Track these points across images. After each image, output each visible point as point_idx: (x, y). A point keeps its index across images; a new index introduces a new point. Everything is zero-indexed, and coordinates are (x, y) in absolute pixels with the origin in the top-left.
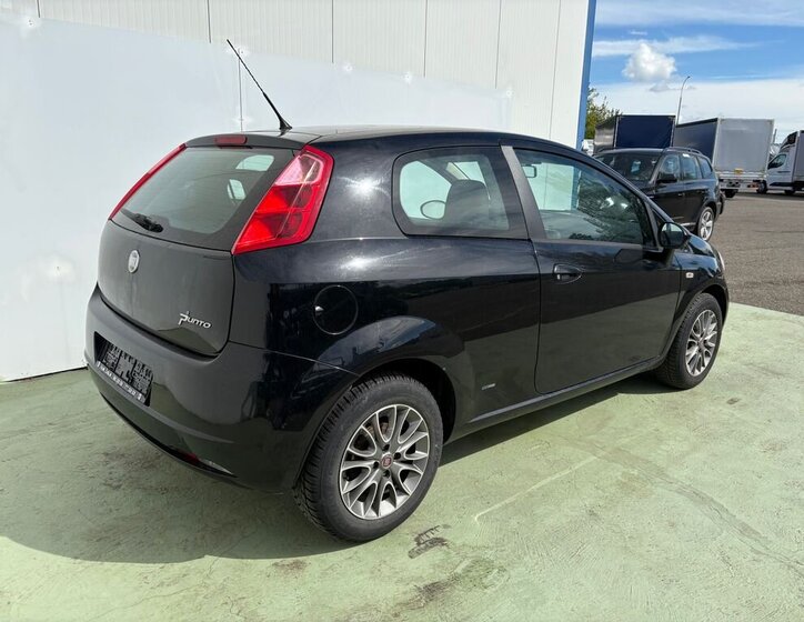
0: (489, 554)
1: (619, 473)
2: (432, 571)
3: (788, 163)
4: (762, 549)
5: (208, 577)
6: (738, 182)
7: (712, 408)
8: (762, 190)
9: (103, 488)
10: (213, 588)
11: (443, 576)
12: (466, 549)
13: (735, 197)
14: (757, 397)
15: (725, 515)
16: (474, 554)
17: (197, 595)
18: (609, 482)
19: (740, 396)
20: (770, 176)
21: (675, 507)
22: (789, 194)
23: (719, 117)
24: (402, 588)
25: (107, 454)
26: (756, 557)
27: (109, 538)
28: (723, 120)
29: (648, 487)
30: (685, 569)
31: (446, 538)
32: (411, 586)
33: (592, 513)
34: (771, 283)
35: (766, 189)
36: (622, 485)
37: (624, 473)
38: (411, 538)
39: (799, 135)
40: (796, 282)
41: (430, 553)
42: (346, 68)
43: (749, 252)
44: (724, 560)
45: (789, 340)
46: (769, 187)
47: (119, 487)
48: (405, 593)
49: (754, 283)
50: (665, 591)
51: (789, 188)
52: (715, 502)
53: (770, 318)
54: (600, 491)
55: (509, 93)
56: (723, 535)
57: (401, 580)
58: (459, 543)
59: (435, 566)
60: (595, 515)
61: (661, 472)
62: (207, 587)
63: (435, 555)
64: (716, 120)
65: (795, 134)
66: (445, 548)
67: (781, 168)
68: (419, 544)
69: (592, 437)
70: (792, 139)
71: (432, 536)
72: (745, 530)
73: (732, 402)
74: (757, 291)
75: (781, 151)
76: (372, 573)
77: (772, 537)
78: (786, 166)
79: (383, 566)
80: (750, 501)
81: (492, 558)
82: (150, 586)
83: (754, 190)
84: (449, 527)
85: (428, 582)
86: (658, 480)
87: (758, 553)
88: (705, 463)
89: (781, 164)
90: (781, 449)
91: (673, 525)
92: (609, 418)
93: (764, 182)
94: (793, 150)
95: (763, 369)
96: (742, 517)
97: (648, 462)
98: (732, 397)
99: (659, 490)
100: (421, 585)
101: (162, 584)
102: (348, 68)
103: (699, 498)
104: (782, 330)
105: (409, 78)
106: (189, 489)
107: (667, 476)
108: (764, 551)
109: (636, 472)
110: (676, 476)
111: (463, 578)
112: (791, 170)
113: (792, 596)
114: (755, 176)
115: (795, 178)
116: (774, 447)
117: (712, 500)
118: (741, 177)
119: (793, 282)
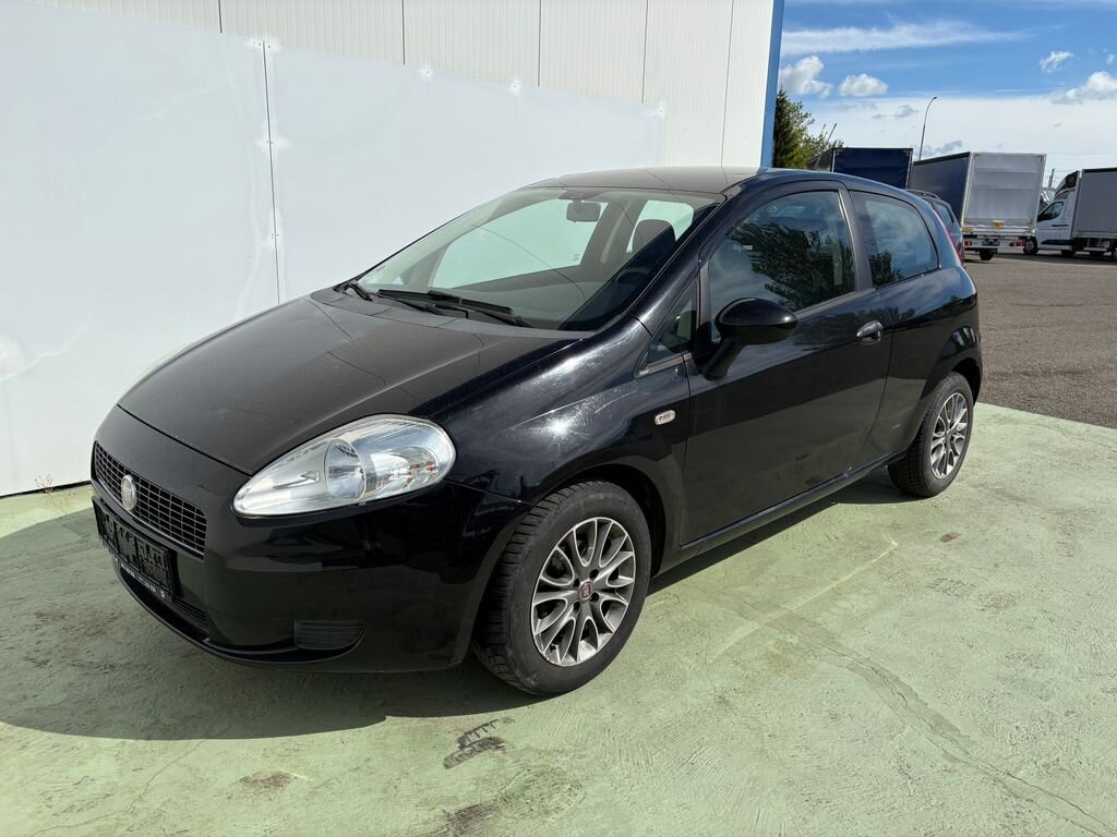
0: (562, 763)
1: (772, 642)
2: (472, 787)
3: (1066, 213)
4: (958, 754)
5: (140, 799)
6: (997, 240)
7: (919, 547)
8: (1030, 249)
9: (22, 664)
10: (143, 815)
11: (487, 796)
12: (530, 755)
13: (993, 259)
14: (983, 532)
15: (912, 702)
16: (541, 762)
17: (117, 825)
18: (756, 654)
19: (959, 530)
20: (1040, 231)
21: (843, 690)
22: (1066, 256)
23: (972, 151)
24: (424, 815)
25: (39, 615)
26: (950, 765)
27: (12, 737)
28: (977, 155)
29: (809, 661)
30: (843, 784)
31: (503, 737)
32: (438, 811)
33: (722, 701)
34: (1026, 374)
35: (1036, 249)
36: (772, 659)
37: (778, 641)
38: (453, 738)
39: (1080, 176)
40: (1061, 373)
41: (476, 760)
42: (423, 71)
43: (1002, 332)
44: (901, 770)
45: (1039, 453)
46: (1039, 245)
47: (45, 662)
48: (426, 823)
49: (1003, 374)
50: (807, 817)
51: (1067, 248)
52: (902, 684)
53: (1017, 422)
54: (739, 669)
55: (661, 111)
56: (905, 733)
57: (425, 803)
58: (520, 745)
59: (478, 781)
60: (727, 703)
61: (831, 639)
62: (134, 814)
63: (483, 763)
64: (967, 155)
65: (1075, 175)
66: (499, 752)
67: (1055, 221)
68: (462, 747)
69: (742, 588)
70: (1071, 180)
71: (483, 735)
72: (939, 725)
73: (947, 538)
74: (1005, 384)
75: (1056, 198)
76: (385, 791)
77: (976, 736)
78: (1063, 219)
79: (404, 780)
80: (951, 682)
81: (564, 769)
82: (52, 811)
83: (1020, 250)
84: (512, 721)
85: (464, 805)
86: (825, 650)
87: (954, 759)
88: (896, 625)
89: (1056, 215)
90: (1006, 607)
91: (835, 717)
92: (771, 562)
93: (1033, 239)
94: (1072, 196)
95: (997, 492)
96: (936, 706)
97: (815, 624)
98: (948, 531)
99: (824, 666)
100: (452, 809)
101: (71, 808)
102: (426, 72)
103: (878, 676)
104: (1033, 438)
105: (516, 87)
106: (145, 666)
107: (840, 645)
108: (963, 758)
109: (795, 640)
110: (851, 646)
111: (518, 797)
112: (1069, 222)
113: (994, 824)
114: (1020, 231)
115: (1075, 234)
116: (998, 603)
117: (897, 680)
118: (1002, 231)
119: (1056, 373)
